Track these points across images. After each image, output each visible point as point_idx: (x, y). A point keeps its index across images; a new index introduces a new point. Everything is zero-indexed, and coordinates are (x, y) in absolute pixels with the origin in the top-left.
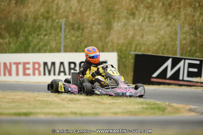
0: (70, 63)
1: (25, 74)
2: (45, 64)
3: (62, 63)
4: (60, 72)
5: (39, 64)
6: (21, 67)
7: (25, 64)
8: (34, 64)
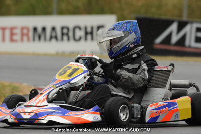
0: (63, 28)
1: (12, 40)
2: (35, 29)
3: (54, 29)
4: (51, 38)
5: (28, 29)
6: (7, 33)
7: (12, 29)
8: (22, 29)
